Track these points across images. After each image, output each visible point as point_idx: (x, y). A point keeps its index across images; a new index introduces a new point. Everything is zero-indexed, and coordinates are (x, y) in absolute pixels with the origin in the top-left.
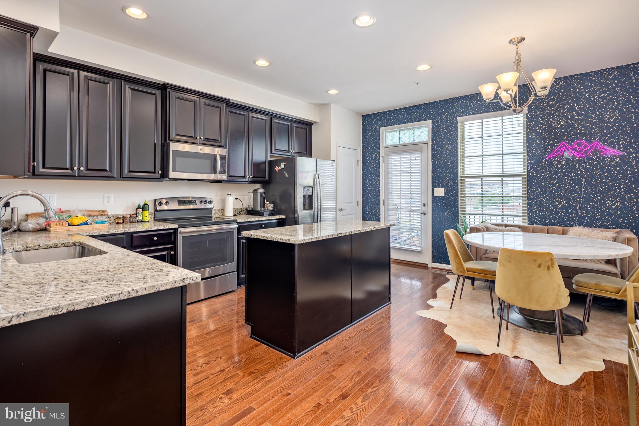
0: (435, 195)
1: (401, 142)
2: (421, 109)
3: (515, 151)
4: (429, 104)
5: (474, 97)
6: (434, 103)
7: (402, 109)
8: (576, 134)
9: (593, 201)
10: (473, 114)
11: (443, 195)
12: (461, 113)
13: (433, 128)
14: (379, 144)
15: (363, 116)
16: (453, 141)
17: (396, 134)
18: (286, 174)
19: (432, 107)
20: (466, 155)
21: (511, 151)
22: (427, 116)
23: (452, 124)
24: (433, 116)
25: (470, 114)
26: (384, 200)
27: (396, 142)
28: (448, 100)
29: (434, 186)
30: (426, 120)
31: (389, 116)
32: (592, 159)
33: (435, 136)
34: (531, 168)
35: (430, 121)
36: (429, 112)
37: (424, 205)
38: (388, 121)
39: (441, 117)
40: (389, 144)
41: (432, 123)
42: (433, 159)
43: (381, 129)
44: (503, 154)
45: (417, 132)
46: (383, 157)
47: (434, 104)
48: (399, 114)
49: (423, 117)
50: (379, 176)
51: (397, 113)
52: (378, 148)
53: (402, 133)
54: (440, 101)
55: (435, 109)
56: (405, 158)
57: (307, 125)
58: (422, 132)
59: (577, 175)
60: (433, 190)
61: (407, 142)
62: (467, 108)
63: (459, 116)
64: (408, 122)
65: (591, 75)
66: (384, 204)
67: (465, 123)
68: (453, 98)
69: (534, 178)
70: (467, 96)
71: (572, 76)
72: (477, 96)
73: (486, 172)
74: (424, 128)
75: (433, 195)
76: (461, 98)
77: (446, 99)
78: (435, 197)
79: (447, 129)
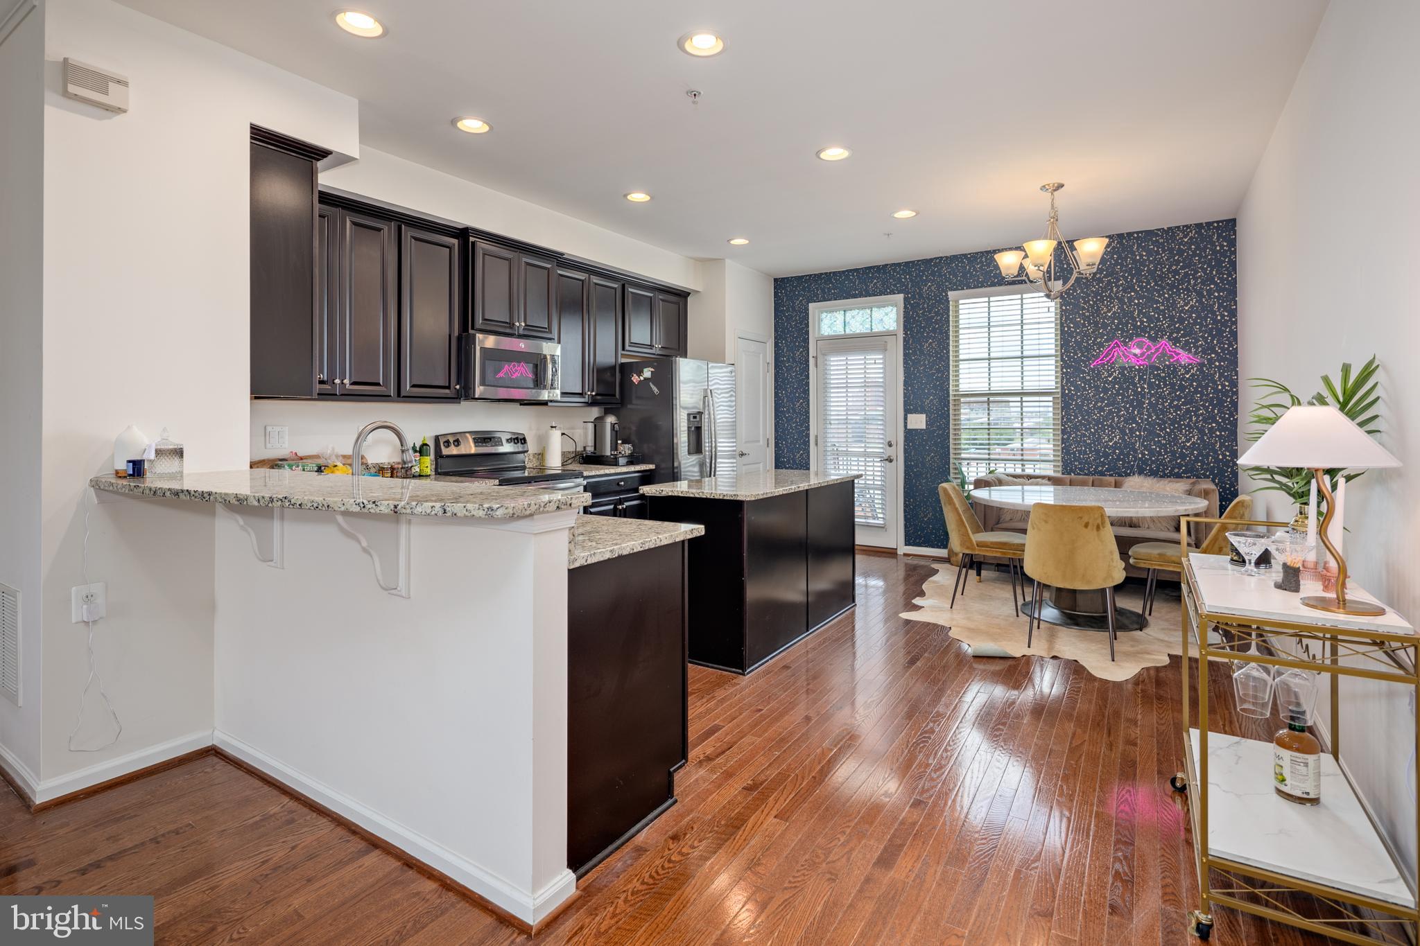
0: (908, 428)
1: (848, 331)
2: (885, 273)
3: (1042, 353)
4: (899, 265)
5: (975, 259)
6: (907, 264)
7: (851, 270)
8: (1135, 327)
9: (1159, 436)
10: (975, 287)
11: (924, 427)
12: (955, 284)
13: (905, 307)
14: (807, 333)
15: (776, 280)
16: (941, 333)
17: (839, 316)
18: (655, 390)
19: (904, 272)
20: (961, 357)
21: (1036, 353)
22: (895, 285)
23: (940, 302)
24: (907, 287)
25: (969, 287)
26: (817, 436)
27: (839, 330)
28: (931, 260)
29: (907, 411)
30: (894, 293)
31: (825, 283)
32: (1158, 369)
33: (910, 321)
34: (1068, 380)
35: (902, 296)
36: (900, 279)
37: (890, 445)
38: (823, 290)
39: (921, 290)
40: (826, 334)
41: (905, 299)
42: (905, 362)
43: (811, 305)
44: (1022, 358)
45: (878, 313)
46: (816, 358)
47: (908, 266)
48: (845, 280)
49: (888, 288)
50: (807, 392)
51: (841, 277)
52: (806, 341)
53: (849, 314)
54: (918, 261)
55: (909, 273)
56: (856, 360)
57: (679, 297)
58: (887, 314)
59: (1136, 393)
60: (906, 419)
61: (858, 331)
62: (964, 276)
63: (951, 290)
64: (860, 295)
65: (1157, 235)
66: (817, 444)
67: (961, 302)
68: (941, 258)
69: (1071, 398)
70: (965, 255)
71: (1130, 234)
72: (981, 257)
73: (996, 387)
74: (890, 308)
75: (905, 426)
76: (954, 258)
77: (929, 258)
78: (909, 430)
79: (930, 312)
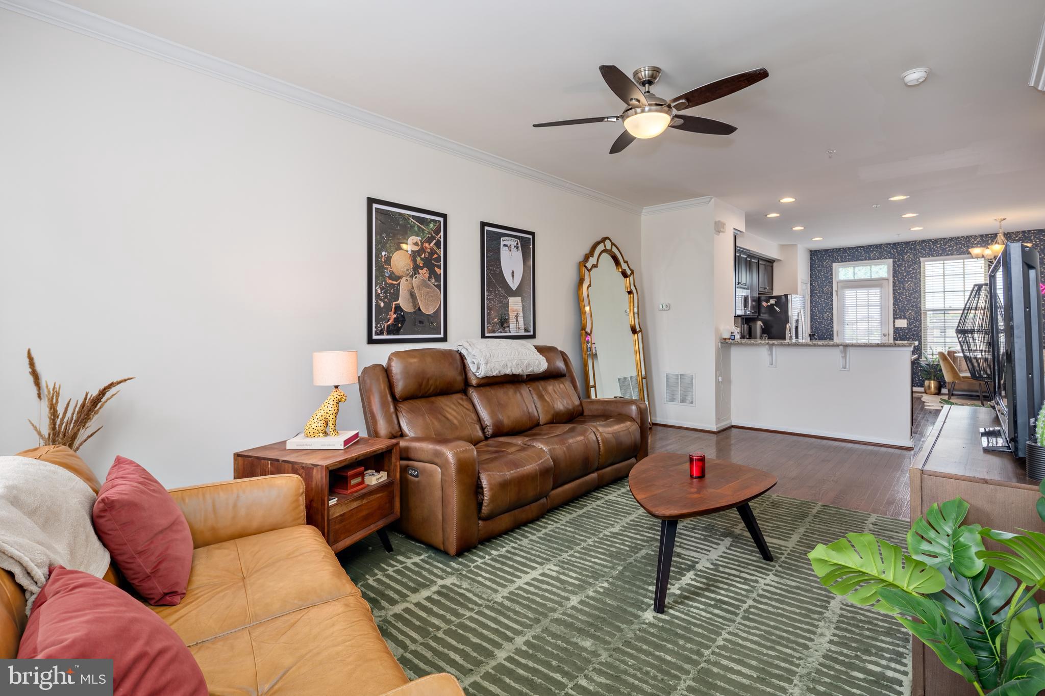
0: (896, 326)
1: (856, 278)
2: (881, 248)
4: (890, 244)
5: (937, 242)
6: (895, 244)
7: (859, 247)
10: (937, 256)
11: (906, 326)
12: (924, 254)
13: (894, 266)
14: (832, 278)
15: (811, 251)
16: (916, 279)
17: (851, 270)
18: (778, 309)
19: (893, 248)
20: (926, 291)
22: (887, 255)
23: (915, 263)
24: (894, 255)
25: (933, 256)
26: (837, 332)
27: (851, 277)
28: (910, 242)
29: (895, 318)
30: (887, 259)
31: (843, 253)
33: (895, 273)
35: (891, 260)
36: (890, 252)
37: (885, 335)
38: (842, 257)
39: (903, 257)
40: (842, 279)
41: (893, 262)
42: (894, 293)
43: (834, 265)
44: (964, 291)
45: (875, 269)
46: (837, 291)
47: (895, 245)
48: (855, 252)
49: (883, 256)
50: (832, 309)
51: (853, 250)
52: (831, 283)
53: (857, 269)
54: (902, 243)
55: (896, 248)
56: (862, 292)
57: (770, 262)
58: (881, 269)
60: (894, 322)
61: (863, 278)
62: (930, 250)
63: (922, 257)
64: (865, 259)
66: (838, 335)
67: (926, 263)
68: (916, 241)
70: (931, 240)
72: (941, 241)
73: (947, 307)
74: (883, 266)
75: (894, 326)
76: (924, 241)
77: (908, 241)
78: (897, 328)
79: (909, 268)
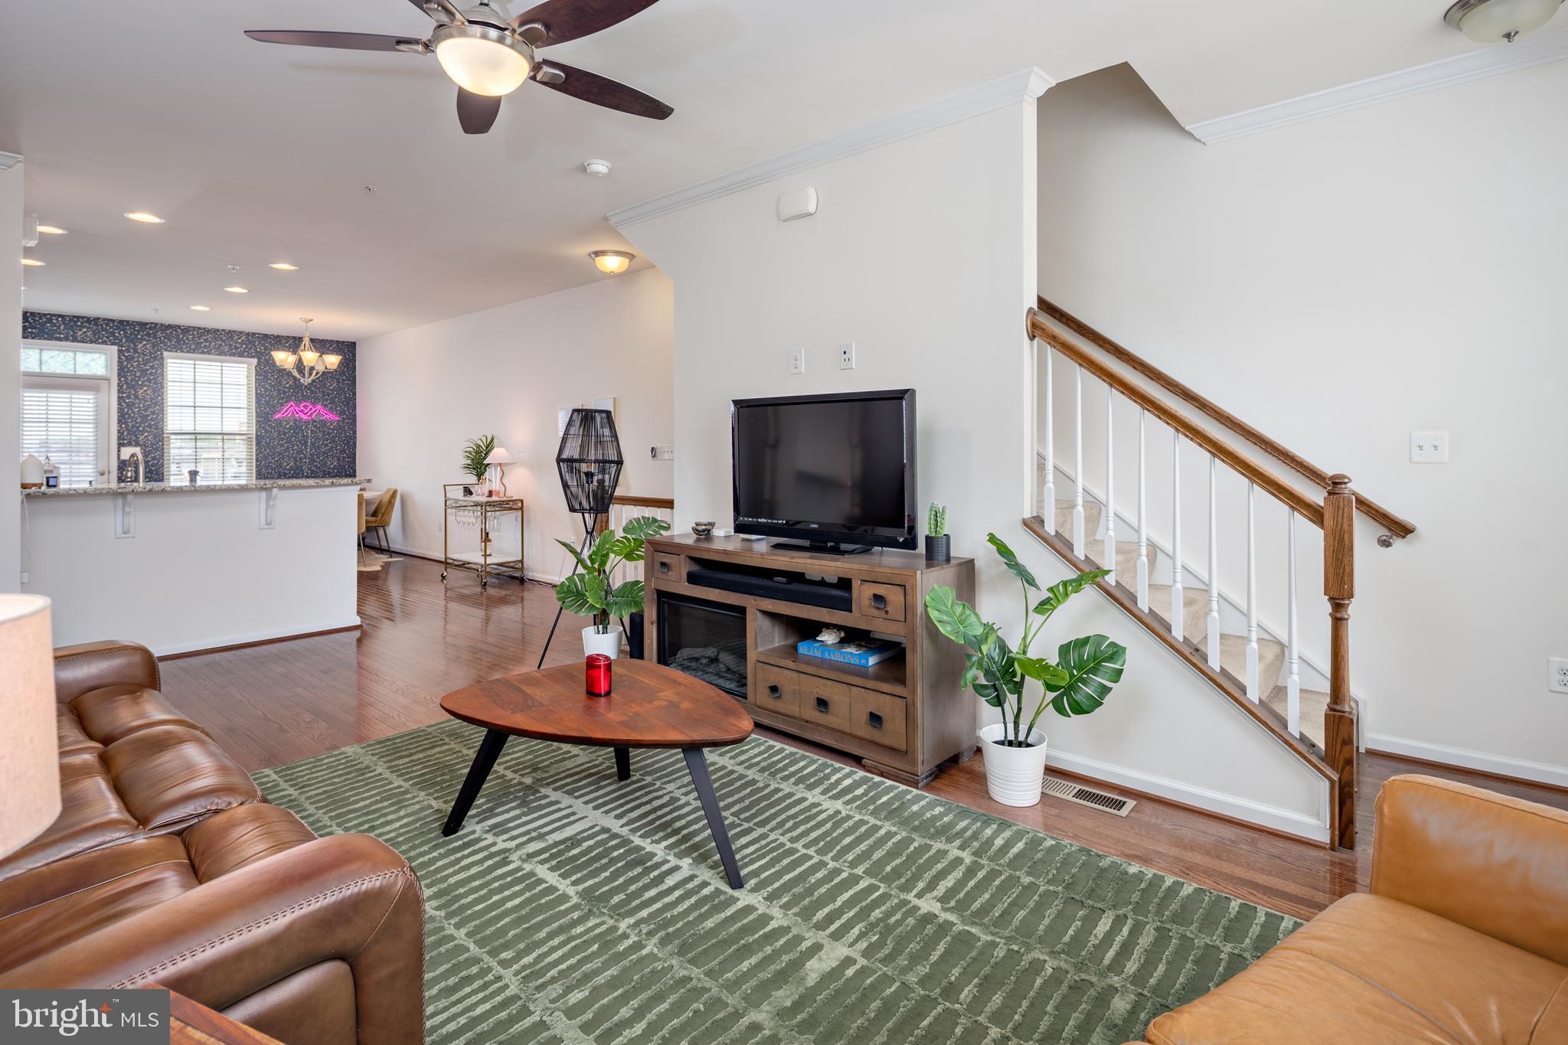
0: (122, 458)
2: (94, 324)
3: (239, 405)
4: (113, 321)
5: (188, 331)
6: (121, 322)
8: (303, 395)
9: (316, 462)
10: (187, 352)
12: (169, 347)
13: (119, 357)
16: (155, 383)
17: (34, 353)
19: (118, 328)
20: (171, 404)
21: (233, 405)
22: (108, 337)
23: (155, 358)
24: (121, 341)
25: (182, 351)
27: (32, 367)
28: (147, 324)
29: (120, 445)
30: (107, 344)
32: (316, 422)
33: (122, 371)
34: (260, 426)
35: (115, 348)
36: (113, 334)
37: (101, 474)
39: (135, 345)
41: (119, 350)
42: (120, 405)
44: (222, 408)
45: (83, 358)
47: (123, 324)
49: (99, 338)
53: (47, 354)
54: (133, 322)
55: (124, 330)
56: (58, 398)
58: (93, 360)
59: (304, 436)
60: (119, 451)
61: (55, 369)
62: (178, 341)
63: (166, 350)
64: (64, 339)
67: (171, 360)
68: (157, 324)
69: (262, 437)
70: (179, 327)
72: (194, 330)
73: (199, 430)
74: (97, 355)
75: (119, 458)
76: (170, 326)
77: (144, 321)
78: (123, 461)
79: (145, 365)
